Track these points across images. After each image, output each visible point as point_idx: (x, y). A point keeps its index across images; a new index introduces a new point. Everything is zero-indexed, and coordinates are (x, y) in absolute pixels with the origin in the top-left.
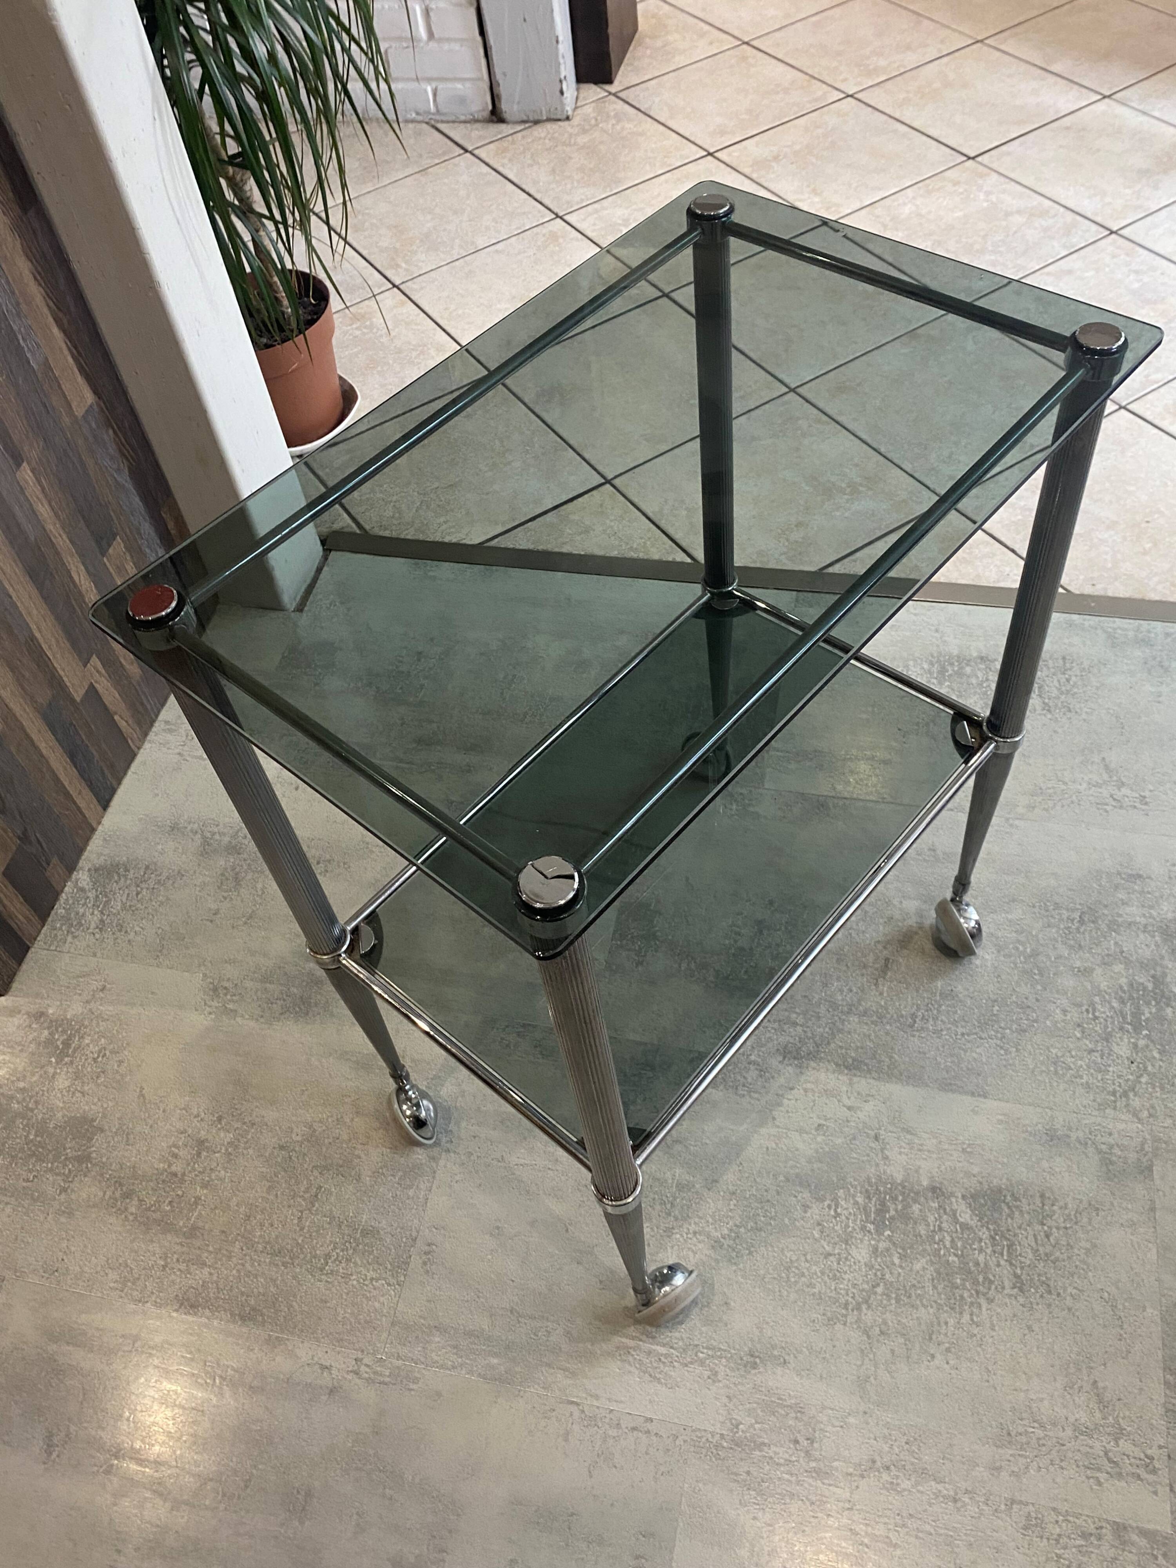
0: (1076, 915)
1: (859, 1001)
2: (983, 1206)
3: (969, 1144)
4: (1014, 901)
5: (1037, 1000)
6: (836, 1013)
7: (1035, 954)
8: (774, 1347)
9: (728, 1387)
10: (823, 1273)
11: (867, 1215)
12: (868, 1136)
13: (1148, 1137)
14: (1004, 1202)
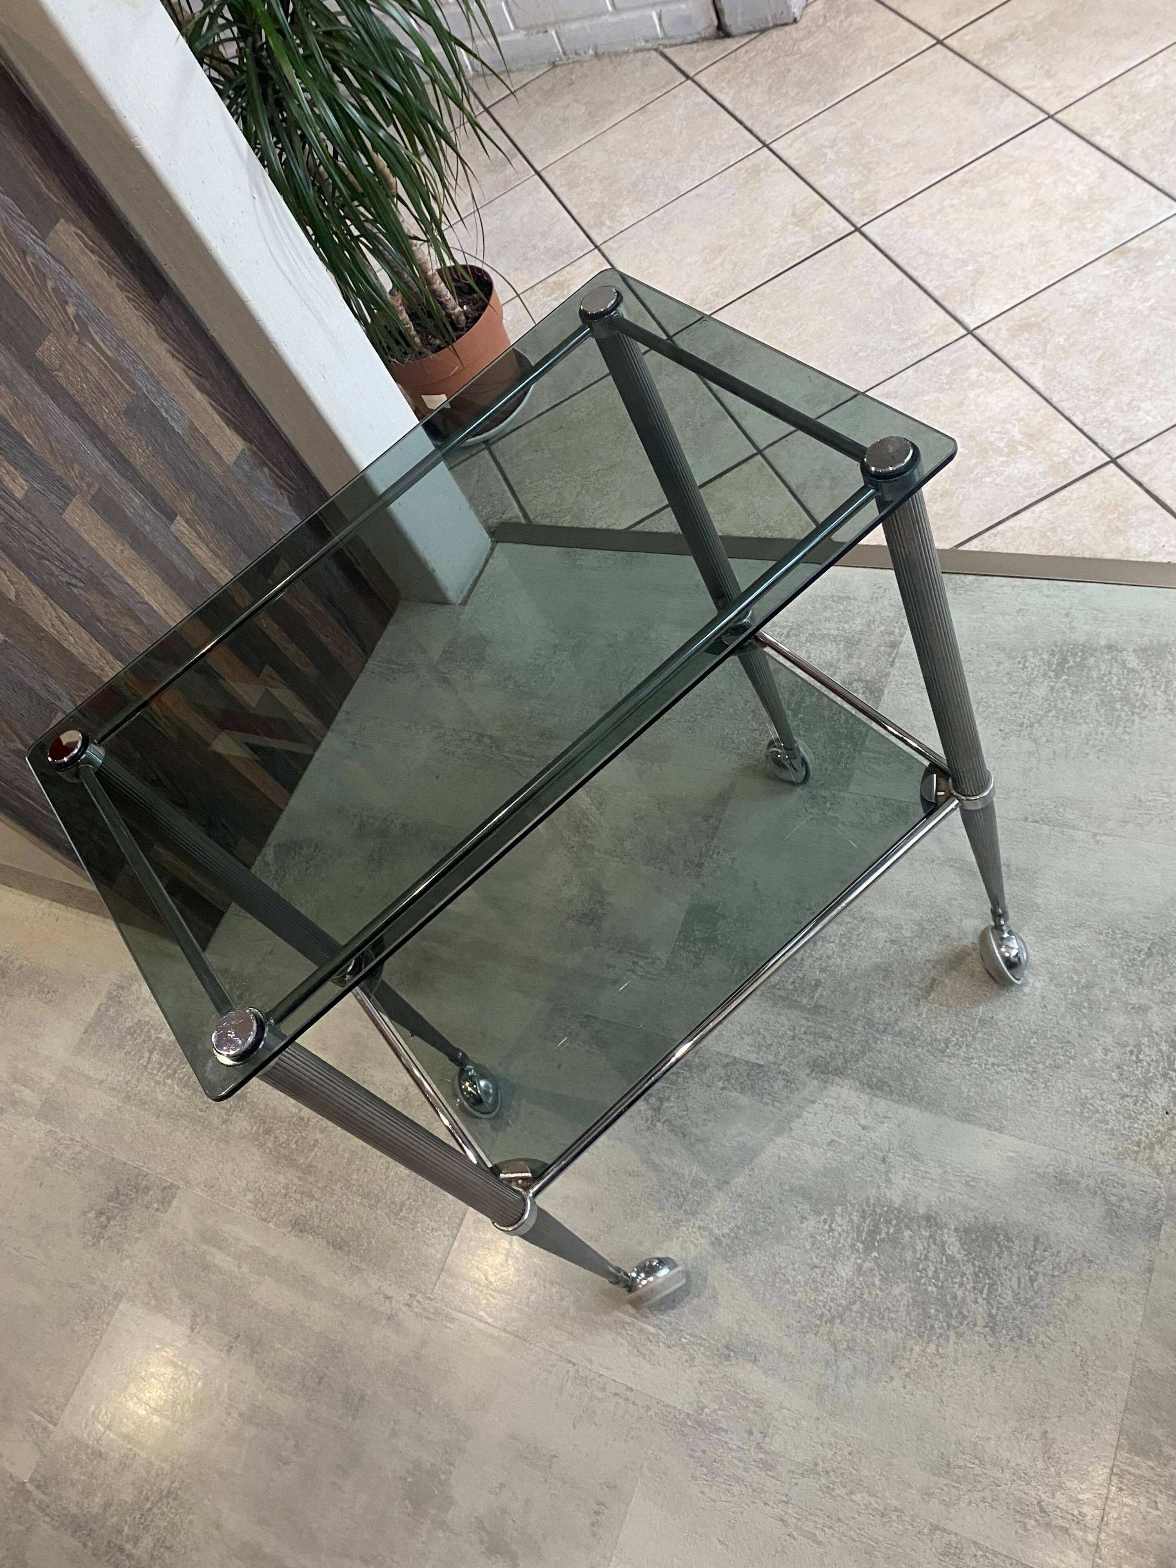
0: (1145, 946)
1: (897, 1021)
2: (973, 1241)
3: (973, 1178)
4: (1081, 925)
5: (1080, 1036)
6: (871, 1031)
7: (1088, 986)
8: (748, 1344)
9: (701, 1373)
10: (806, 1284)
11: (859, 1234)
12: (876, 1158)
13: (1164, 1194)
14: (996, 1241)
